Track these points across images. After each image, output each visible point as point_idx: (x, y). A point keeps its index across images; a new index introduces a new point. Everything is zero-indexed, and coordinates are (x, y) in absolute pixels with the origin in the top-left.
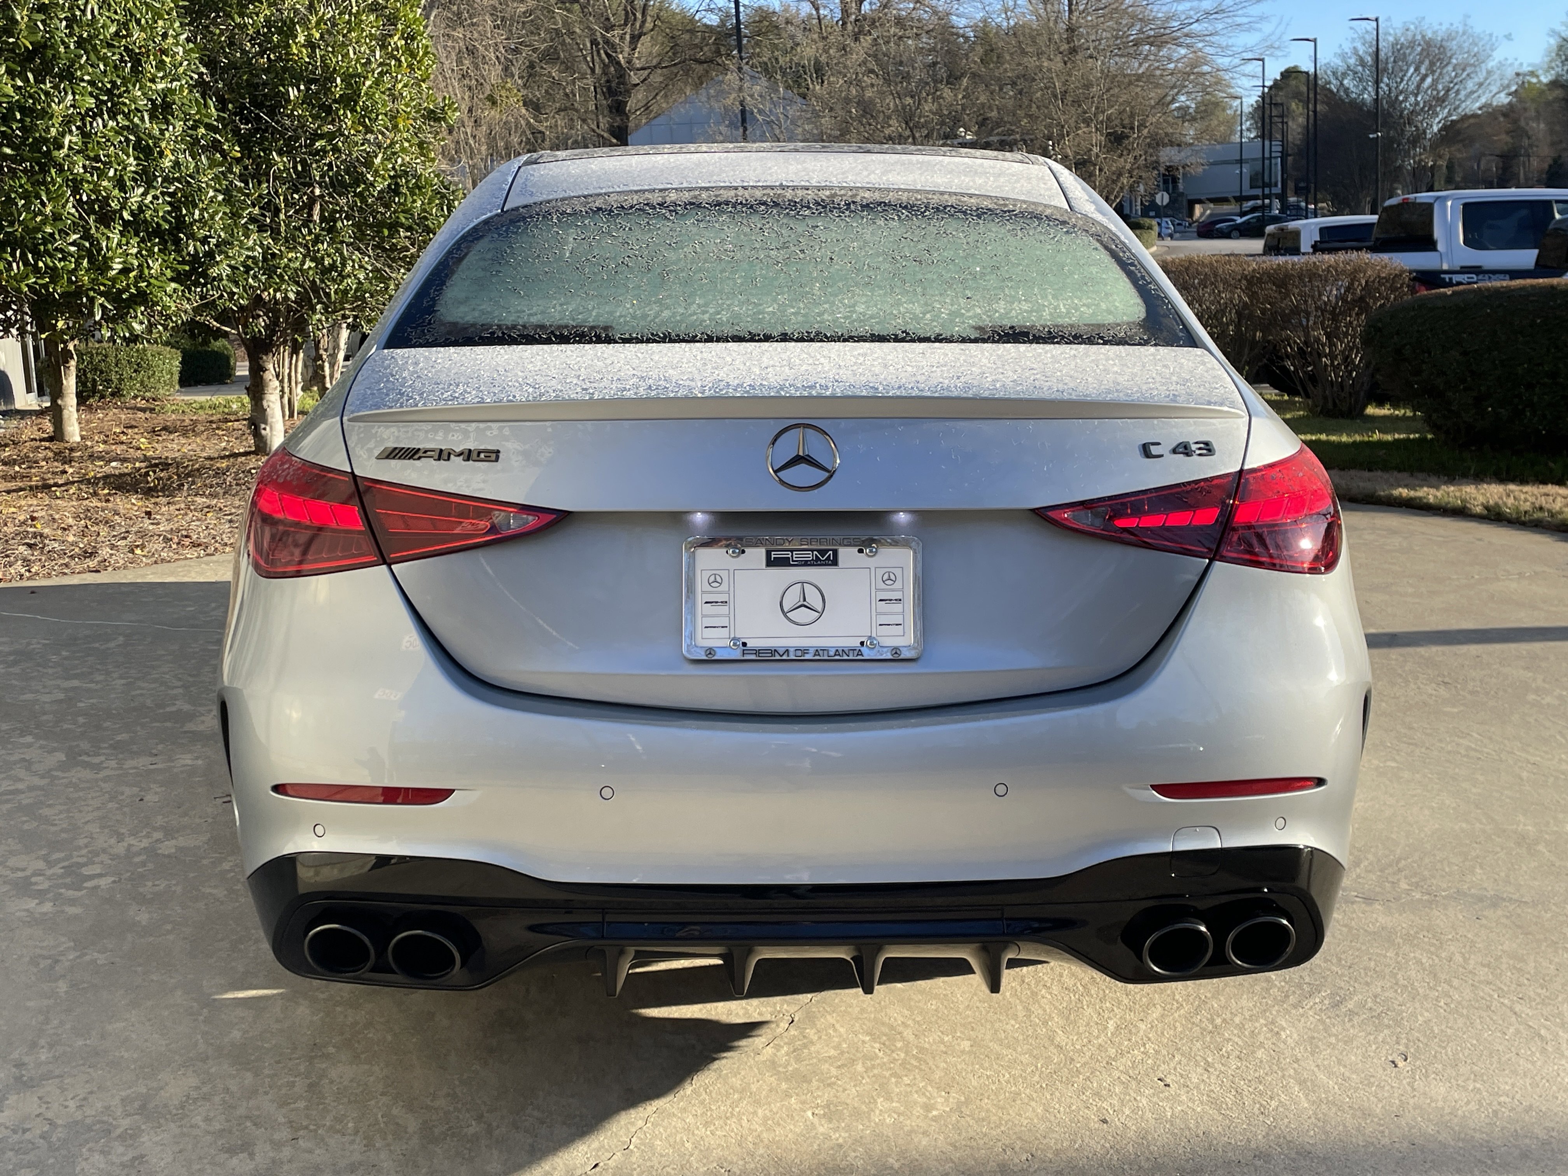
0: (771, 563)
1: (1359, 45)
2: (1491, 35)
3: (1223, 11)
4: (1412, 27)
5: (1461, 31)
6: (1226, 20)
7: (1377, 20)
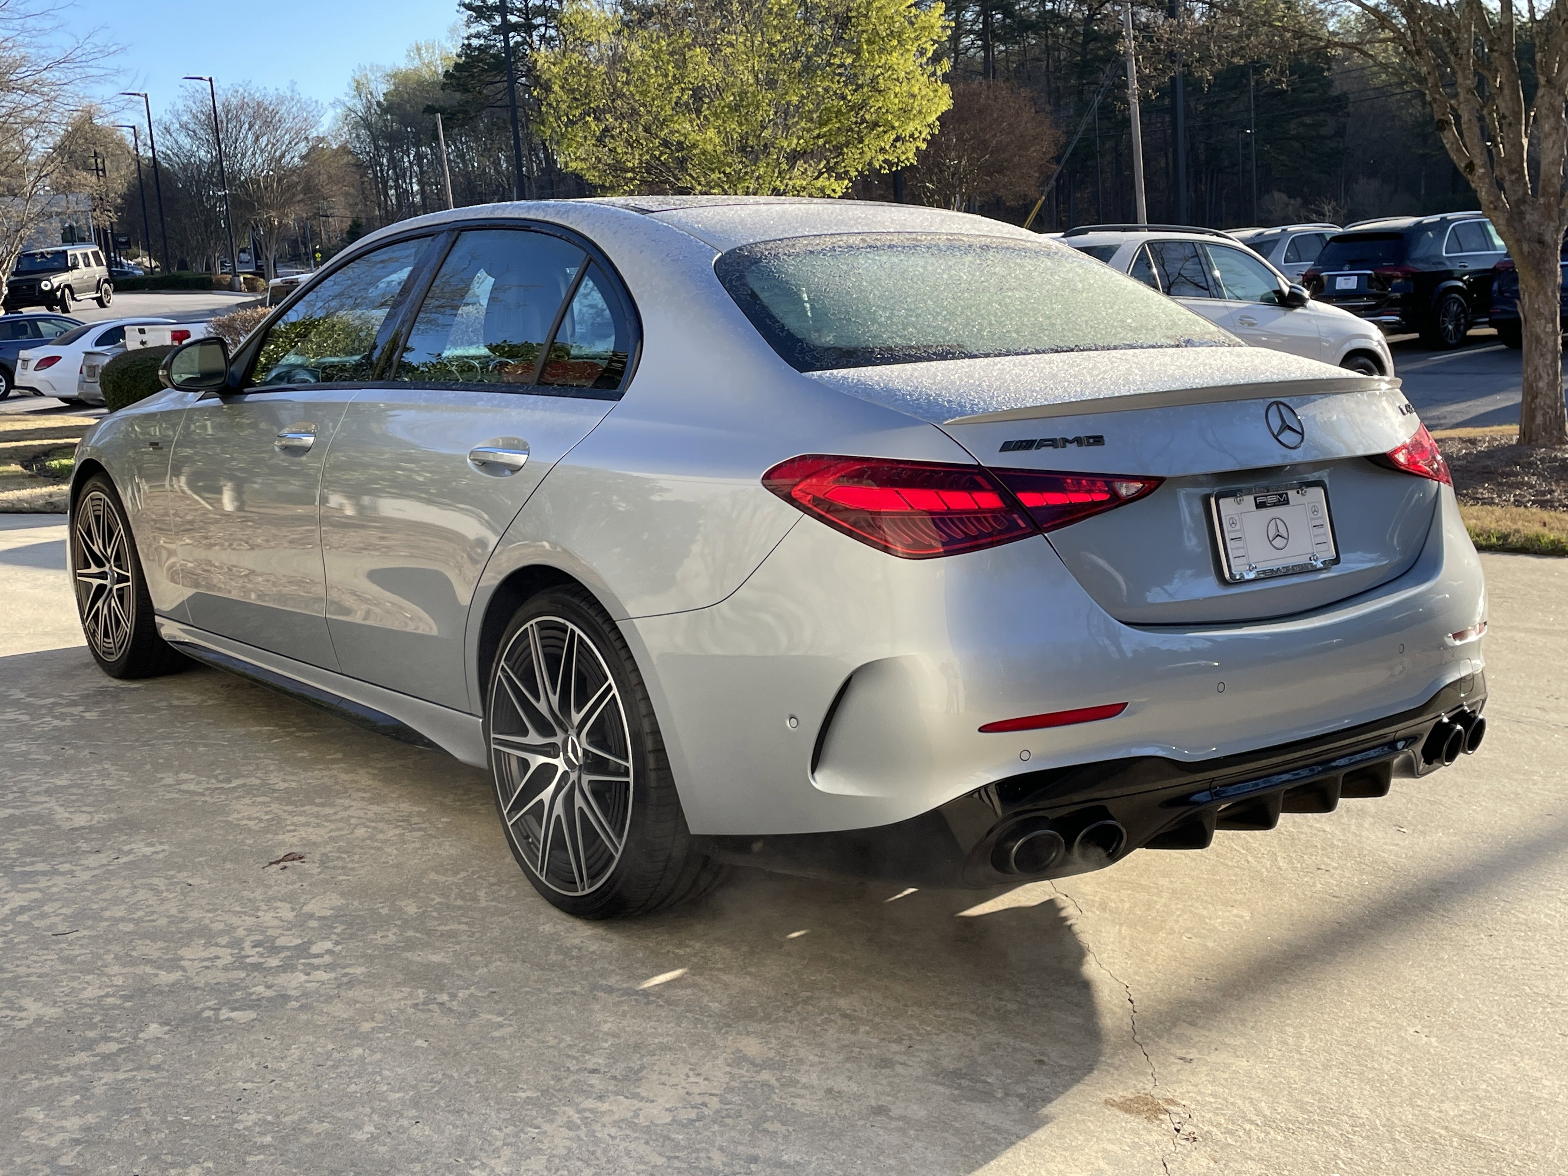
0: (1260, 506)
1: (190, 103)
2: (317, 102)
3: (72, 61)
4: (241, 90)
5: (289, 94)
6: (78, 70)
7: (211, 80)
